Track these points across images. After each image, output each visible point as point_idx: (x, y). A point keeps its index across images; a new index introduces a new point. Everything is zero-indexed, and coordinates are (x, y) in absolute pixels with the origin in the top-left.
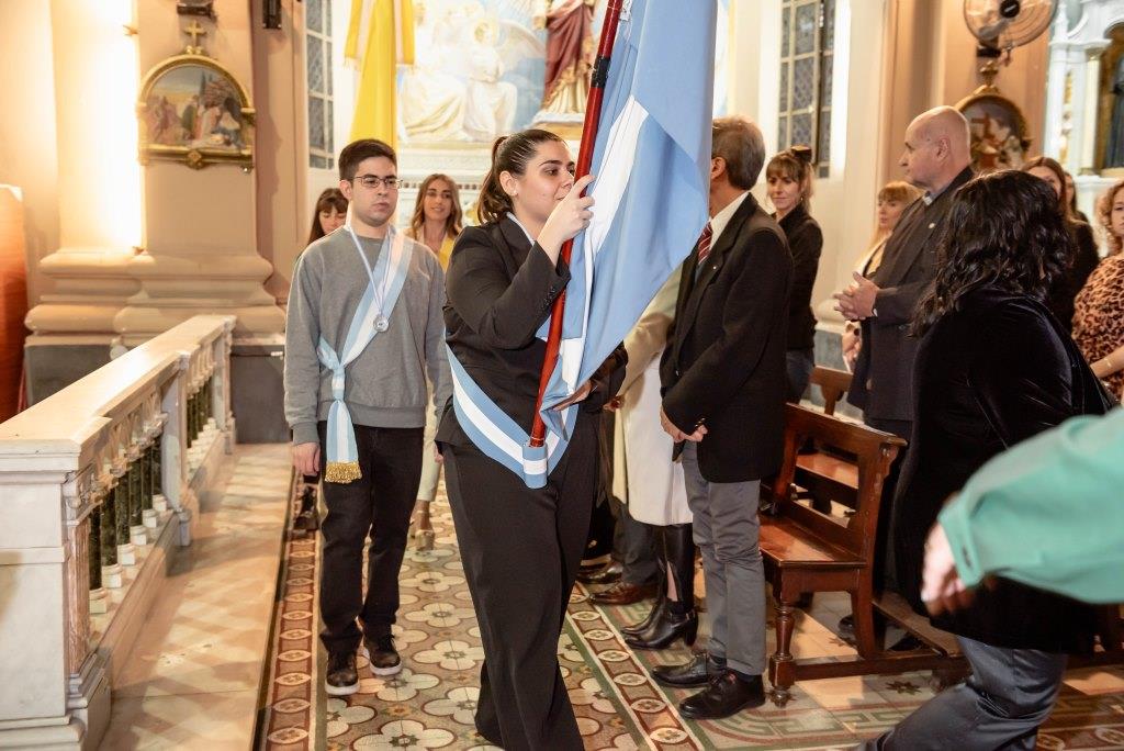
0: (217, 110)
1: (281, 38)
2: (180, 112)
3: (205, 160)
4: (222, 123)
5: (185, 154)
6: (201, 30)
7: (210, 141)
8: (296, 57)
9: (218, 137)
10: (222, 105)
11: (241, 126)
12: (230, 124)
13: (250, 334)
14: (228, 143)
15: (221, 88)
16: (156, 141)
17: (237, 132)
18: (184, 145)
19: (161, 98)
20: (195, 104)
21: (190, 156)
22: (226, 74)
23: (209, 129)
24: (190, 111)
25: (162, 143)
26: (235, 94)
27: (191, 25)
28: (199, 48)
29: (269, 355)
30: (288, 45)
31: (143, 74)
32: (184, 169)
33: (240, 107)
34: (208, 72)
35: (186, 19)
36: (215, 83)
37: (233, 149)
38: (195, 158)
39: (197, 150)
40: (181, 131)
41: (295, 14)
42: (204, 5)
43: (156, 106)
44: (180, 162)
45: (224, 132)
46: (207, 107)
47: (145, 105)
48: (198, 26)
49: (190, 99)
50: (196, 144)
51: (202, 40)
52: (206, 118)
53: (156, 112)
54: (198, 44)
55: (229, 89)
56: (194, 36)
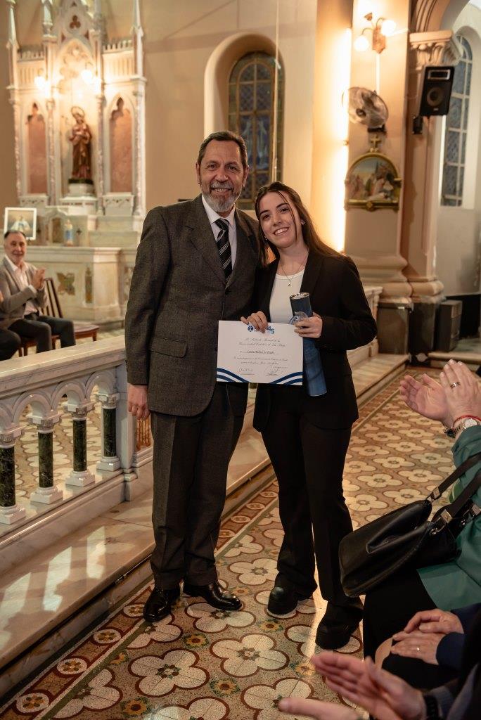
0: (382, 181)
1: (421, 139)
2: (365, 182)
3: (375, 207)
4: (385, 187)
5: (365, 204)
6: (378, 140)
7: (378, 197)
8: (429, 148)
9: (382, 195)
10: (385, 177)
11: (394, 188)
12: (389, 187)
13: (389, 297)
14: (386, 197)
15: (386, 169)
16: (352, 198)
17: (392, 191)
18: (364, 199)
19: (356, 175)
20: (372, 178)
21: (368, 205)
22: (389, 162)
23: (378, 190)
24: (370, 182)
25: (356, 199)
26: (392, 171)
27: (373, 137)
28: (376, 150)
29: (397, 309)
30: (425, 142)
31: (349, 164)
32: (365, 212)
33: (394, 178)
34: (380, 161)
35: (372, 134)
36: (384, 167)
37: (389, 200)
38: (370, 205)
39: (371, 202)
40: (364, 192)
41: (430, 125)
42: (381, 126)
43: (354, 180)
44: (363, 208)
45: (385, 191)
46: (379, 178)
47: (348, 180)
48: (377, 137)
49: (369, 176)
50: (371, 198)
51: (379, 145)
52: (377, 185)
53: (354, 184)
54: (376, 146)
55: (389, 169)
56: (375, 143)
